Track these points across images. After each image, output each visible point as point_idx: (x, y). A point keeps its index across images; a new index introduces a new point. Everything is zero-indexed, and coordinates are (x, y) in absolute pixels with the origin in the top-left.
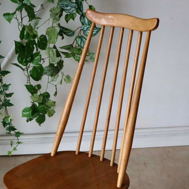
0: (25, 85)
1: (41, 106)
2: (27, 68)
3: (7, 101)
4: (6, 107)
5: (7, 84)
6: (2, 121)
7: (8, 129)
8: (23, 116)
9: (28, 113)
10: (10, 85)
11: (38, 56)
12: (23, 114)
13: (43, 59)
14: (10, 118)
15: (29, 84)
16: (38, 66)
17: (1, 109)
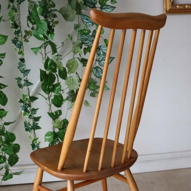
0: (48, 113)
1: (61, 131)
2: (49, 98)
3: (35, 124)
4: (34, 130)
5: (35, 108)
6: (31, 143)
8: (45, 141)
9: (50, 137)
10: (37, 109)
11: (58, 86)
12: (45, 138)
13: (62, 90)
15: (50, 112)
16: (58, 95)
17: (30, 132)
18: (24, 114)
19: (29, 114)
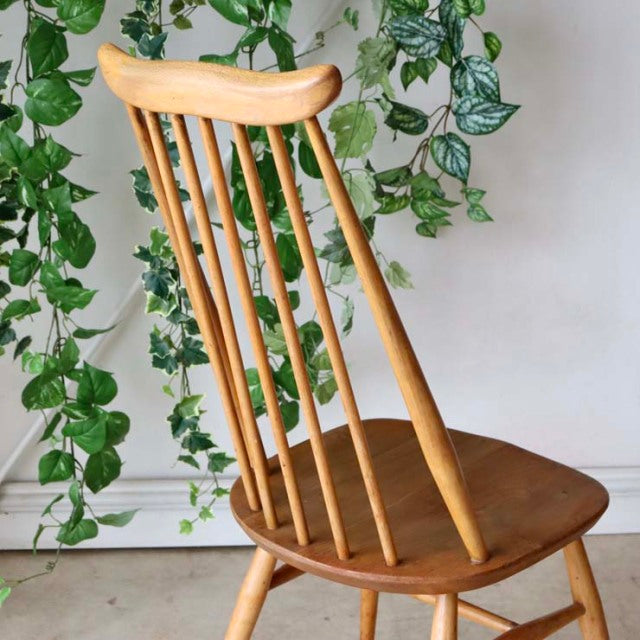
3: (192, 343)
4: (186, 365)
6: (172, 413)
7: (186, 444)
14: (199, 404)
17: (170, 372)
18: (150, 305)
19: (170, 306)
